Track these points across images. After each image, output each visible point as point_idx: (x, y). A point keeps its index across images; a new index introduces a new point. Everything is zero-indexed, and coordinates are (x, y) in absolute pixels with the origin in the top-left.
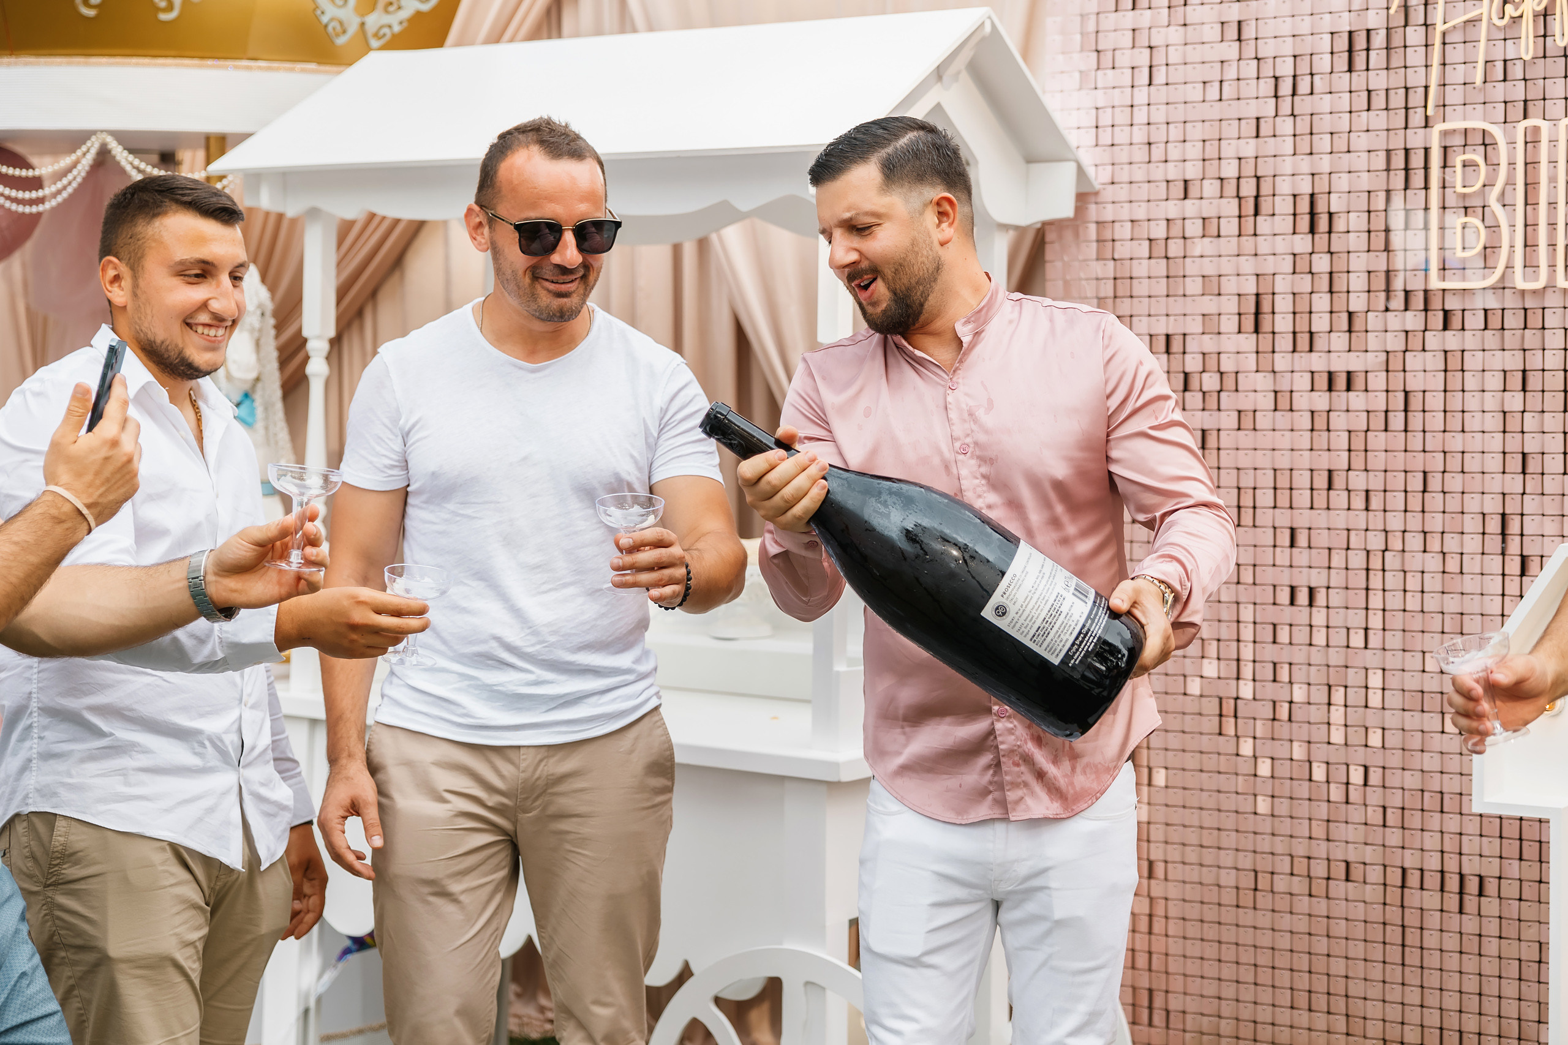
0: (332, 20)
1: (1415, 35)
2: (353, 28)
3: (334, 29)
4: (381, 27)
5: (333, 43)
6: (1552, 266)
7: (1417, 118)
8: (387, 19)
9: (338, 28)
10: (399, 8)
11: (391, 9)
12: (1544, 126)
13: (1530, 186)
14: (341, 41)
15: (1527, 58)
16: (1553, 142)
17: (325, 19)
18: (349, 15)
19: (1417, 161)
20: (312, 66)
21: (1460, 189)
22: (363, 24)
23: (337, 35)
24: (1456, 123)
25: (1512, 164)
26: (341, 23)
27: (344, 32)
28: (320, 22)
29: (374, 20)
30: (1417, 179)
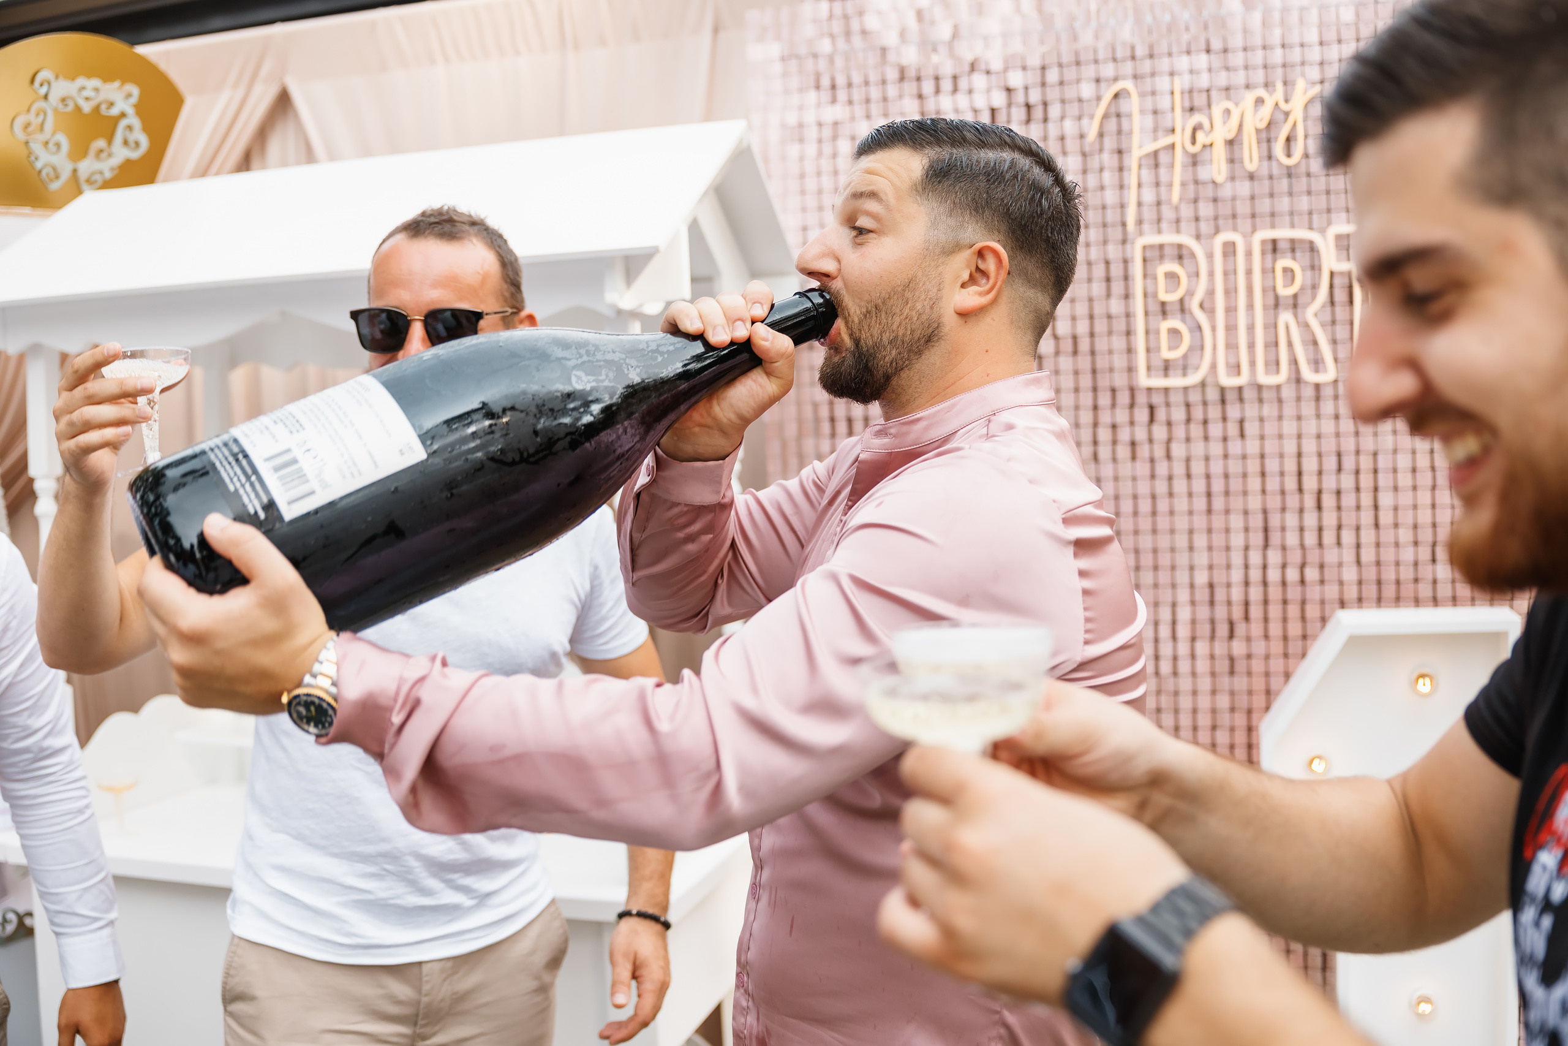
0: (45, 166)
1: (1108, 159)
2: (66, 174)
3: (48, 175)
4: (93, 174)
5: (46, 188)
6: (1253, 364)
7: (1115, 234)
8: (98, 166)
9: (52, 174)
10: (110, 155)
11: (104, 155)
12: (1237, 238)
13: (1230, 292)
14: (55, 186)
15: (1220, 178)
16: (1249, 254)
17: (39, 165)
18: (62, 161)
19: (1116, 271)
20: (27, 210)
21: (1163, 296)
22: (75, 171)
23: (51, 180)
24: (1151, 239)
25: (1211, 274)
26: (54, 169)
27: (57, 177)
28: (33, 168)
29: (86, 166)
30: (1117, 287)
